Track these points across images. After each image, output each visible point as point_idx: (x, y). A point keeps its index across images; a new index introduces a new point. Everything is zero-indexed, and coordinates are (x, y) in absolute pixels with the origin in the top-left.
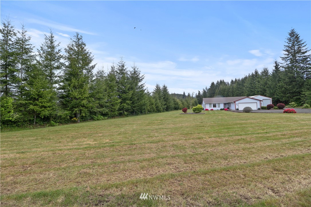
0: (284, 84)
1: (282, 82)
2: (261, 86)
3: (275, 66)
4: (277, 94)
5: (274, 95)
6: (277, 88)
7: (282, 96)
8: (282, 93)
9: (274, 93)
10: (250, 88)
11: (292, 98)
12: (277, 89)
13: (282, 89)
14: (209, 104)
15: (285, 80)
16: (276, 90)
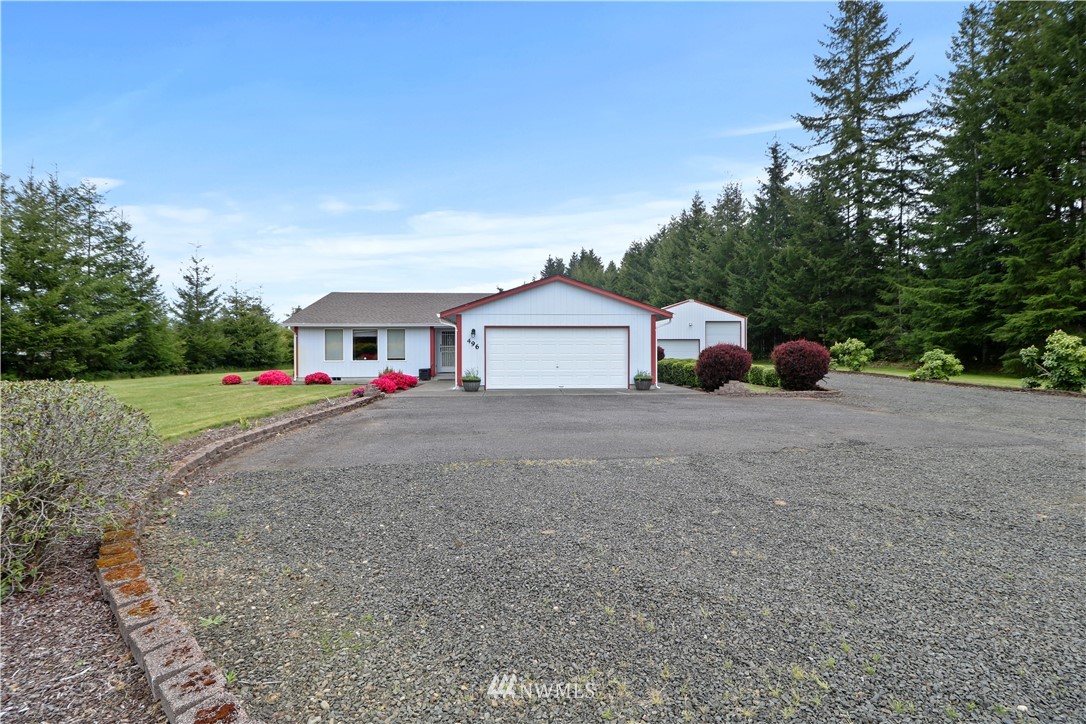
0: (802, 250)
1: (795, 238)
2: (708, 262)
3: (771, 171)
4: (769, 301)
5: (759, 306)
6: (773, 272)
7: (790, 310)
8: (794, 294)
9: (759, 295)
10: (670, 276)
11: (835, 321)
12: (772, 278)
13: (792, 276)
14: (328, 330)
15: (809, 228)
16: (769, 282)
